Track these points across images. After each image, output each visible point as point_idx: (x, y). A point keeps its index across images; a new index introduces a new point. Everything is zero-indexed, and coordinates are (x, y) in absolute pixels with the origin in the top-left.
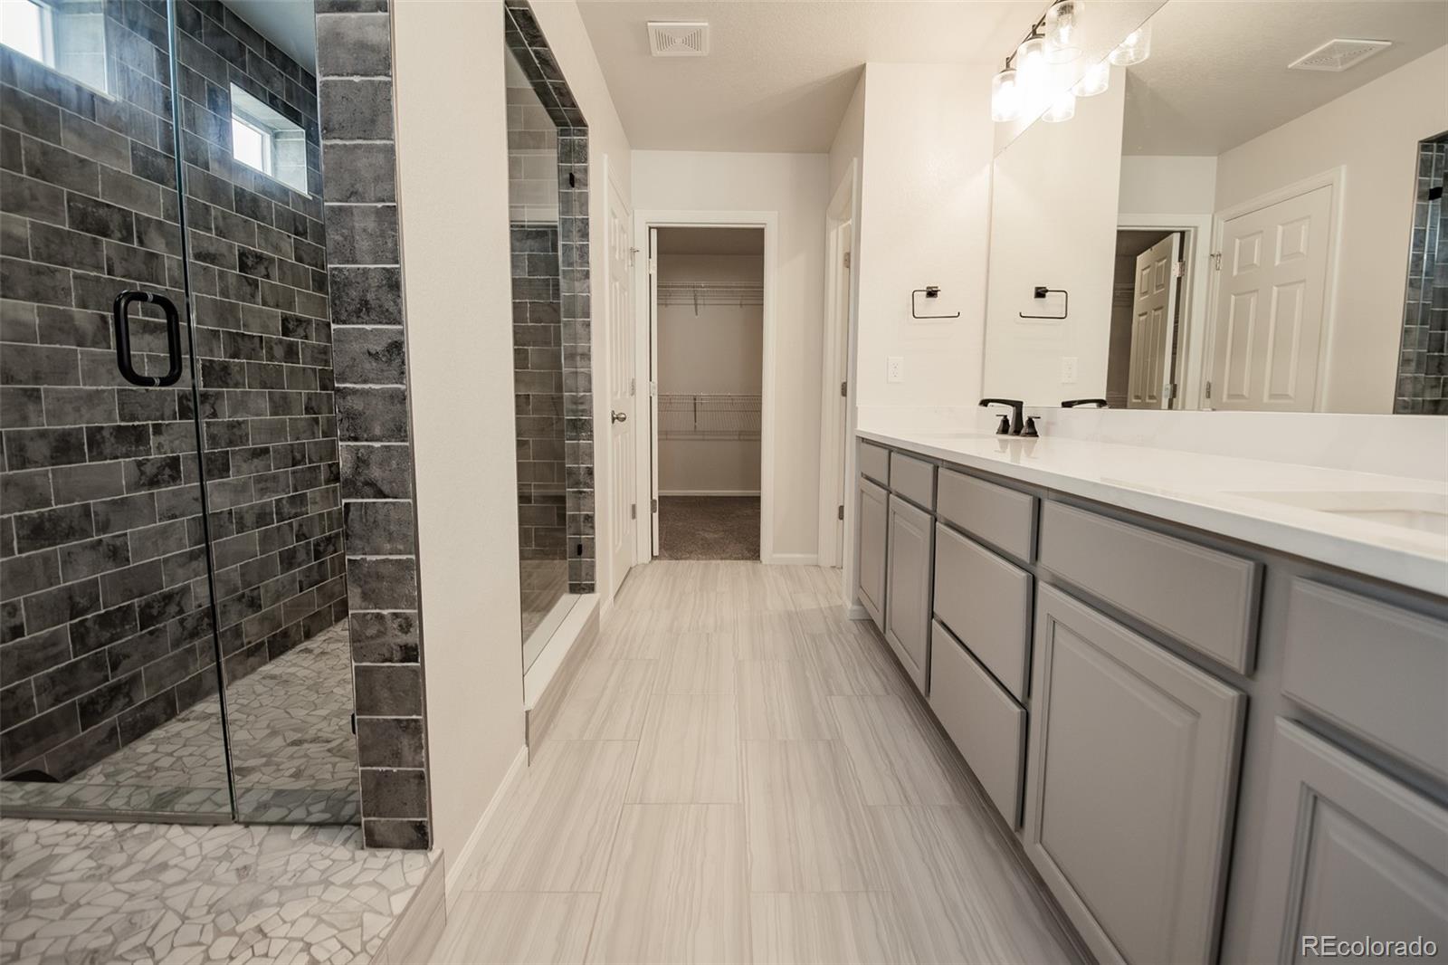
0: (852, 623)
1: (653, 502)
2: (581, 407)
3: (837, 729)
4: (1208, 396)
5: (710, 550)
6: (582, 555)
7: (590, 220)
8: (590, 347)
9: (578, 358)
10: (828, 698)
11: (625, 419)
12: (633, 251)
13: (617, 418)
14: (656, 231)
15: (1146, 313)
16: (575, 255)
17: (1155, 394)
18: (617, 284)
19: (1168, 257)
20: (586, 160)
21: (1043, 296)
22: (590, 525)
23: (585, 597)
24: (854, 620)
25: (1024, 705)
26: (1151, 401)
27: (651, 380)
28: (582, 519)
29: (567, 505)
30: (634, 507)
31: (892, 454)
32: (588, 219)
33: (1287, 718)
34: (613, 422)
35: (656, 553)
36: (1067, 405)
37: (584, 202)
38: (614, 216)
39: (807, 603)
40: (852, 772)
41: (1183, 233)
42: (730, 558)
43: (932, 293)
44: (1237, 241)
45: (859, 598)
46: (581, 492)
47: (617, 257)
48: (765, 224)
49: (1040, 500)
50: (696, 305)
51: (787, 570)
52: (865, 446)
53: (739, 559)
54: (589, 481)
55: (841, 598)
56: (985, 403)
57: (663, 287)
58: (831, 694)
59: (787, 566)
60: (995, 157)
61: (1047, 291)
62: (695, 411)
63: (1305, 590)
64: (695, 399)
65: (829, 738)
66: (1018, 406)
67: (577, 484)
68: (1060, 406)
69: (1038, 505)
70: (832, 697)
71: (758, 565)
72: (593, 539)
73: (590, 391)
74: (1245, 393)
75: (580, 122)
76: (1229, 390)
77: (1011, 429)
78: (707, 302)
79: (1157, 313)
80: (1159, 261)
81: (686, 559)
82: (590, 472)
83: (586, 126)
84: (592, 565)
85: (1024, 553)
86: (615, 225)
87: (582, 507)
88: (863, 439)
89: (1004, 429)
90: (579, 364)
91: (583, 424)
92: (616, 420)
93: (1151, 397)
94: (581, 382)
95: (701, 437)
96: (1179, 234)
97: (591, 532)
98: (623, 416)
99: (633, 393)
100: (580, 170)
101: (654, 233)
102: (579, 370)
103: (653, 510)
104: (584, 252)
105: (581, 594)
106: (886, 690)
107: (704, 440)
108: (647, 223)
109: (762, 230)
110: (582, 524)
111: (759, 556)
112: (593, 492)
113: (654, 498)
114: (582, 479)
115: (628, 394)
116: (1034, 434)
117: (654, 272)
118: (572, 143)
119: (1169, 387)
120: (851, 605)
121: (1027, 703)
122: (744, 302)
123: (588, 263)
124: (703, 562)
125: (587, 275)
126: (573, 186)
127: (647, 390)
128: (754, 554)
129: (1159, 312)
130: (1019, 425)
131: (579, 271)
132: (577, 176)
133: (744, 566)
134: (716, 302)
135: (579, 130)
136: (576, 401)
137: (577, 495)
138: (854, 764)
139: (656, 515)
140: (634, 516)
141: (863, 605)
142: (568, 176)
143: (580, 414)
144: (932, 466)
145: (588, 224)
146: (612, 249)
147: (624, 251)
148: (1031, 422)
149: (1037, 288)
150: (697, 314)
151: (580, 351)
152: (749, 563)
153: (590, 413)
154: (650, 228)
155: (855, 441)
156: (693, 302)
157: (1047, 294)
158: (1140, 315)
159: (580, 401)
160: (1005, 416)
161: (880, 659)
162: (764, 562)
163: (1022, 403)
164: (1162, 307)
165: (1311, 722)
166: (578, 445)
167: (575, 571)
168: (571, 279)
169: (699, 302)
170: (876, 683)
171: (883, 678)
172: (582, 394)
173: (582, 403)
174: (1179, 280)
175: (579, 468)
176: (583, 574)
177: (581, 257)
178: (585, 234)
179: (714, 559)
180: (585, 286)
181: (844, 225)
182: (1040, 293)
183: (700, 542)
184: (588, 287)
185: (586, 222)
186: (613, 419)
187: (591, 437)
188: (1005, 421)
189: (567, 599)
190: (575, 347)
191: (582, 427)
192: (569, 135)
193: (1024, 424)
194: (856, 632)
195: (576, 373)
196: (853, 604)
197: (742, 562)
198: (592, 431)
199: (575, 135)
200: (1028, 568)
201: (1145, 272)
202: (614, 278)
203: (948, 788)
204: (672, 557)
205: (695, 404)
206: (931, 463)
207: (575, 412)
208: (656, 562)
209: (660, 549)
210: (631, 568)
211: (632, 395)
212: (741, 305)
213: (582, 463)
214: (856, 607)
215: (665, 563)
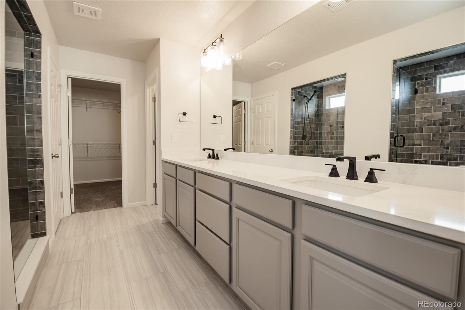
0: (162, 224)
1: (71, 190)
2: (36, 154)
3: (164, 266)
4: (252, 145)
5: (99, 205)
6: (38, 220)
7: (42, 73)
8: (41, 127)
9: (35, 132)
10: (159, 255)
11: (58, 157)
12: (60, 86)
13: (54, 157)
14: (71, 79)
15: (236, 122)
16: (34, 87)
17: (240, 144)
18: (53, 99)
19: (241, 108)
20: (40, 48)
21: (216, 117)
22: (42, 206)
23: (41, 239)
24: (163, 224)
25: (230, 245)
26: (240, 145)
27: (69, 139)
28: (38, 204)
29: (29, 198)
30: (62, 193)
31: (177, 167)
32: (41, 72)
33: (303, 239)
34: (52, 158)
35: (73, 210)
36: (226, 150)
37: (39, 65)
38: (52, 71)
39: (145, 220)
40: (173, 281)
41: (244, 102)
42: (109, 208)
43: (184, 114)
44: (256, 106)
45: (165, 215)
46: (37, 192)
47: (53, 88)
48: (121, 83)
49: (231, 183)
50: (86, 107)
51: (134, 209)
52: (165, 163)
53: (113, 208)
54: (42, 186)
55: (157, 216)
56: (204, 150)
57: (74, 99)
58: (160, 254)
59: (134, 207)
60: (201, 76)
61: (216, 116)
62: (87, 149)
63: (305, 208)
64: (87, 145)
65: (162, 271)
66: (213, 150)
67: (35, 188)
68: (224, 150)
69: (231, 185)
70: (161, 255)
71: (121, 208)
72: (44, 212)
73: (42, 146)
74: (260, 144)
75: (37, 32)
76: (257, 143)
77: (211, 157)
78: (92, 107)
79: (239, 122)
80: (239, 109)
81: (88, 211)
82: (42, 182)
83: (41, 34)
84: (44, 224)
85: (227, 199)
86: (52, 75)
87: (38, 198)
88: (164, 161)
89: (209, 157)
90: (35, 134)
91: (38, 161)
92: (54, 158)
93: (239, 144)
94: (37, 142)
95: (90, 159)
96: (244, 103)
97: (44, 208)
98: (58, 156)
99: (60, 144)
100: (37, 52)
101: (70, 80)
102: (35, 137)
103: (71, 193)
104: (38, 87)
105: (38, 237)
106: (179, 246)
107: (91, 160)
108: (66, 75)
109: (120, 85)
110: (38, 206)
111: (122, 205)
112: (44, 191)
113: (71, 188)
114: (37, 185)
115: (58, 145)
116: (218, 158)
117: (70, 94)
118: (33, 40)
119: (244, 142)
120: (162, 218)
121: (231, 244)
122: (108, 108)
123: (41, 91)
124: (96, 211)
125: (40, 96)
126: (33, 58)
127: (67, 143)
128: (120, 204)
129: (240, 122)
130: (214, 156)
131: (36, 94)
132: (35, 54)
133: (116, 210)
134: (96, 107)
135: (37, 35)
136: (33, 151)
137: (35, 193)
138: (174, 279)
139: (73, 195)
140: (62, 197)
141: (166, 218)
142: (30, 53)
143: (36, 156)
144: (193, 172)
145: (40, 75)
146: (51, 85)
147: (56, 85)
148: (217, 155)
149: (214, 115)
150: (87, 111)
151: (36, 129)
152: (118, 209)
153: (42, 155)
154: (68, 77)
155: (161, 162)
156: (85, 106)
157: (217, 117)
158: (235, 122)
159: (36, 151)
160: (209, 153)
161: (175, 236)
162: (124, 207)
163: (214, 149)
164: (241, 121)
165: (308, 240)
166: (35, 170)
167: (33, 228)
168: (30, 97)
169: (88, 106)
170: (175, 245)
171: (178, 243)
172: (37, 148)
173: (37, 152)
174: (244, 114)
175: (36, 181)
176: (39, 228)
177: (37, 88)
178: (39, 79)
179: (102, 209)
180: (39, 101)
181: (152, 87)
182: (215, 117)
183: (94, 203)
184: (41, 101)
185: (40, 74)
186: (52, 157)
187: (42, 167)
188: (209, 155)
189: (30, 242)
190: (33, 127)
191: (38, 162)
192: (32, 36)
193: (215, 156)
194: (165, 227)
195: (34, 139)
196: (163, 218)
197: (115, 208)
198: (43, 164)
199: (34, 37)
200: (229, 203)
201: (236, 111)
202: (52, 97)
203: (205, 276)
204: (82, 211)
205: (87, 146)
206: (193, 171)
207: (32, 156)
208: (73, 215)
209: (75, 208)
210: (61, 219)
211: (60, 145)
212: (107, 109)
213: (37, 179)
214: (164, 219)
215: (78, 214)
